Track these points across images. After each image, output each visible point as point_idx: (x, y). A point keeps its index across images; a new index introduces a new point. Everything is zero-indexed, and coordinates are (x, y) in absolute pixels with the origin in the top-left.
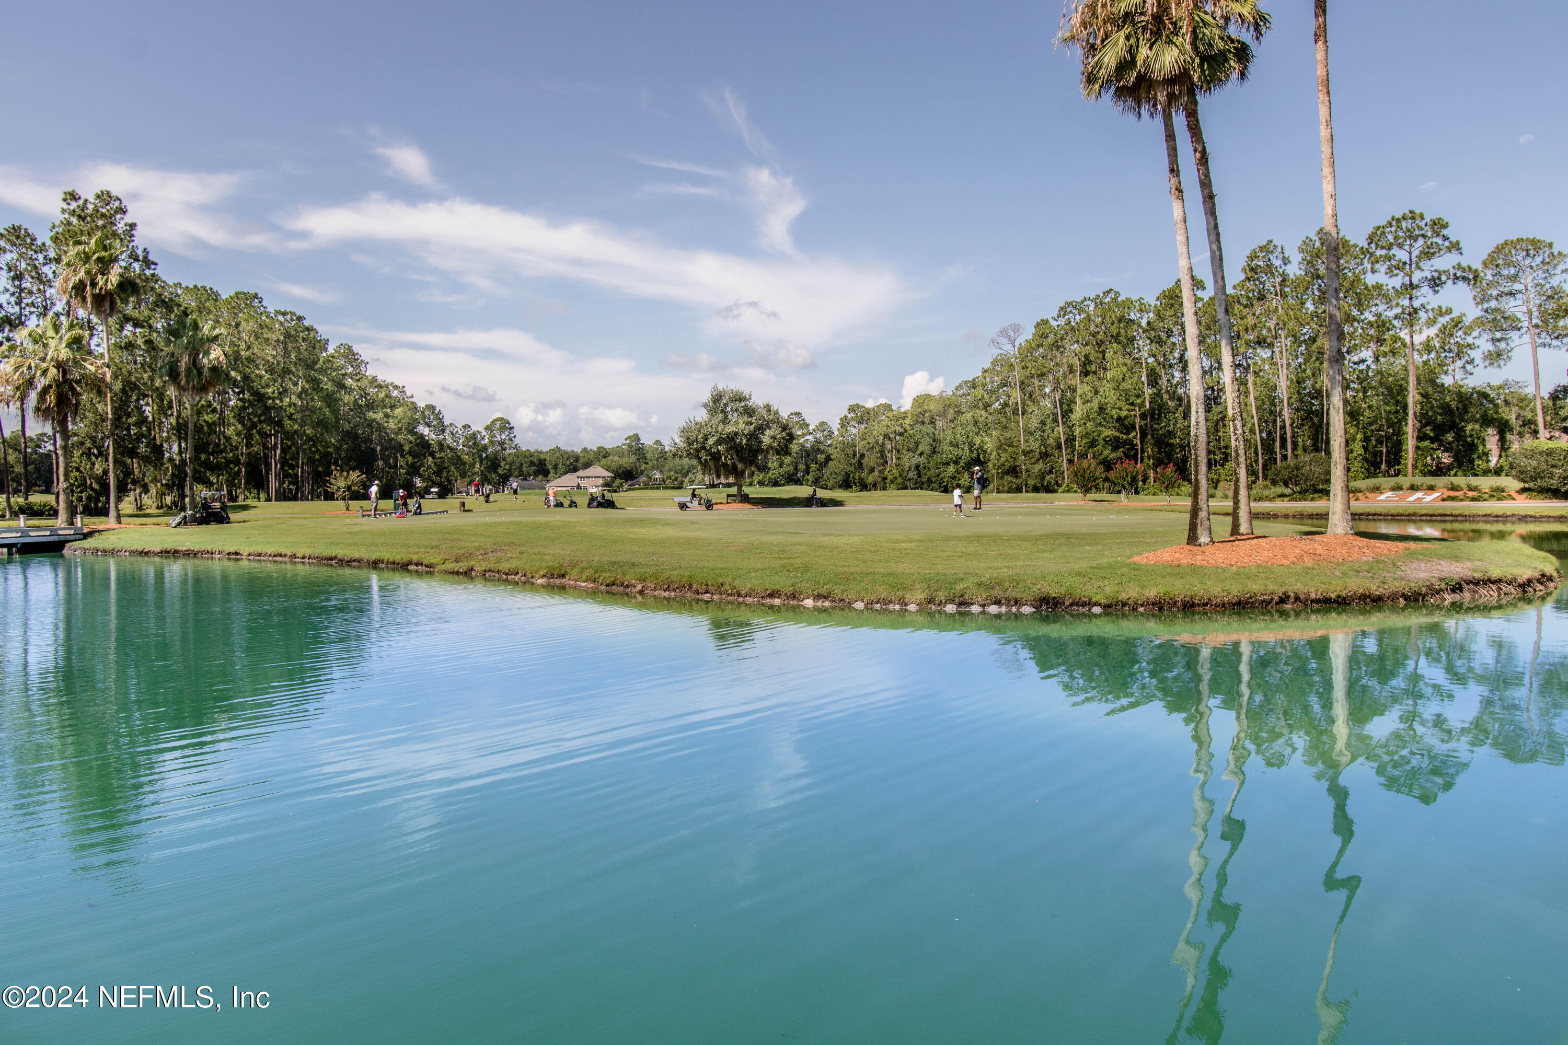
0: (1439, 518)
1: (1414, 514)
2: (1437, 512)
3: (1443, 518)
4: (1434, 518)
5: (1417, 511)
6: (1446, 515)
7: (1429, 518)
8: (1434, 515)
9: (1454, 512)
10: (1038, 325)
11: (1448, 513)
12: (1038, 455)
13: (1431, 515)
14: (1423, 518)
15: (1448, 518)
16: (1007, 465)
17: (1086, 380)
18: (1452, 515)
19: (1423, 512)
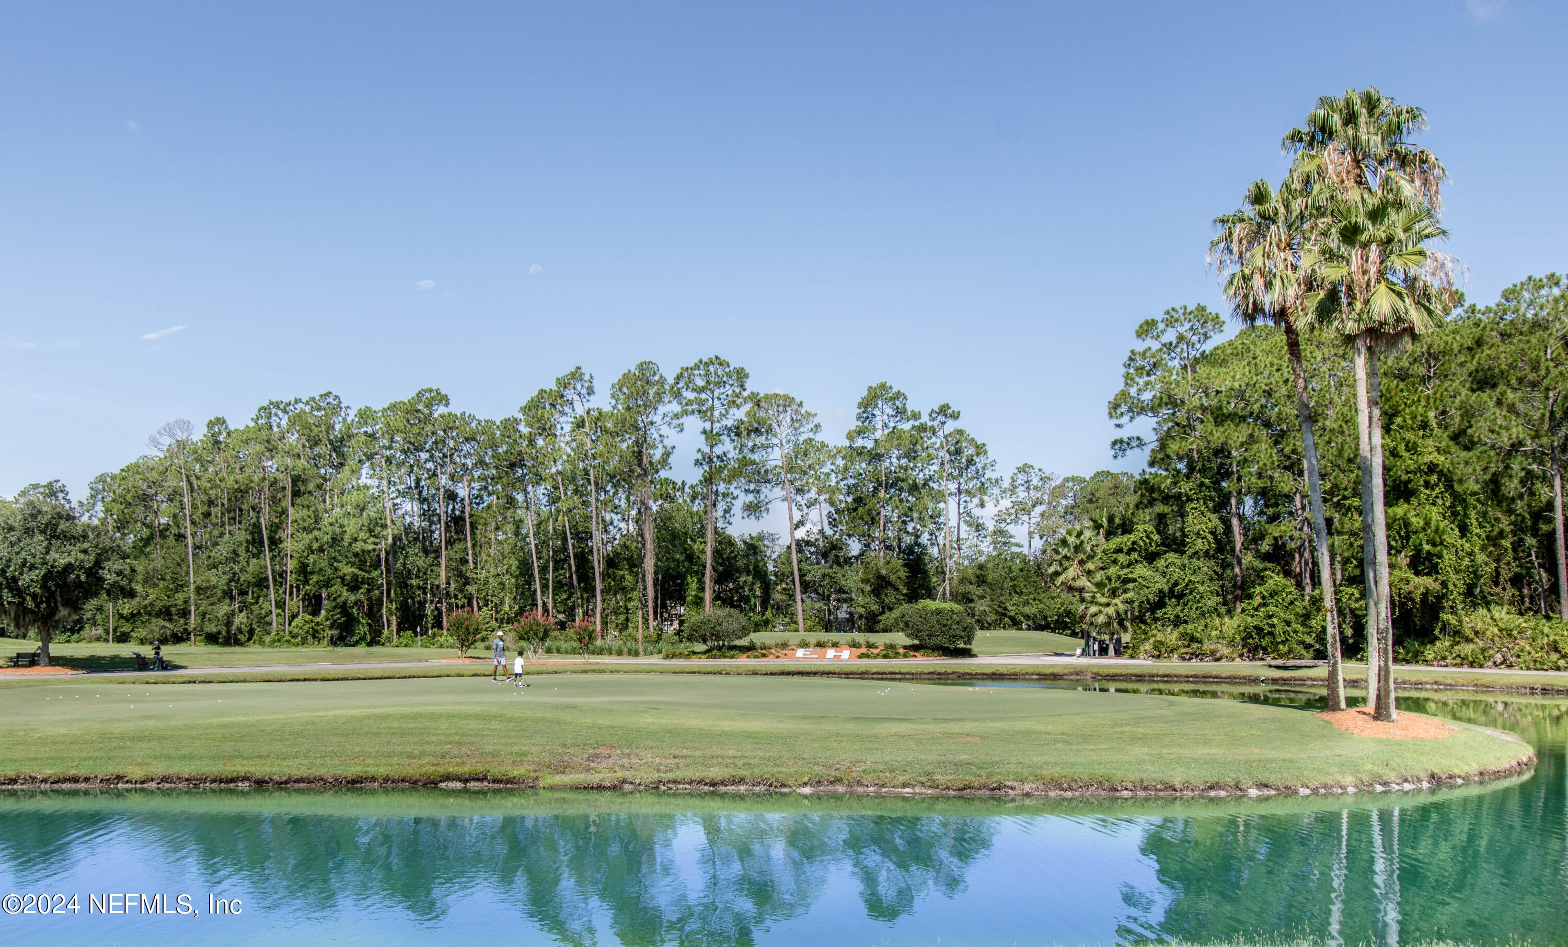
0: (889, 676)
1: (866, 673)
2: (887, 670)
3: (893, 676)
4: (884, 676)
5: (869, 669)
6: (895, 673)
7: (880, 676)
8: (885, 673)
9: (902, 671)
10: (211, 425)
11: (897, 671)
12: (219, 593)
13: (882, 674)
14: (875, 676)
15: (897, 676)
16: (158, 605)
17: (298, 501)
18: (900, 673)
19: (875, 670)
